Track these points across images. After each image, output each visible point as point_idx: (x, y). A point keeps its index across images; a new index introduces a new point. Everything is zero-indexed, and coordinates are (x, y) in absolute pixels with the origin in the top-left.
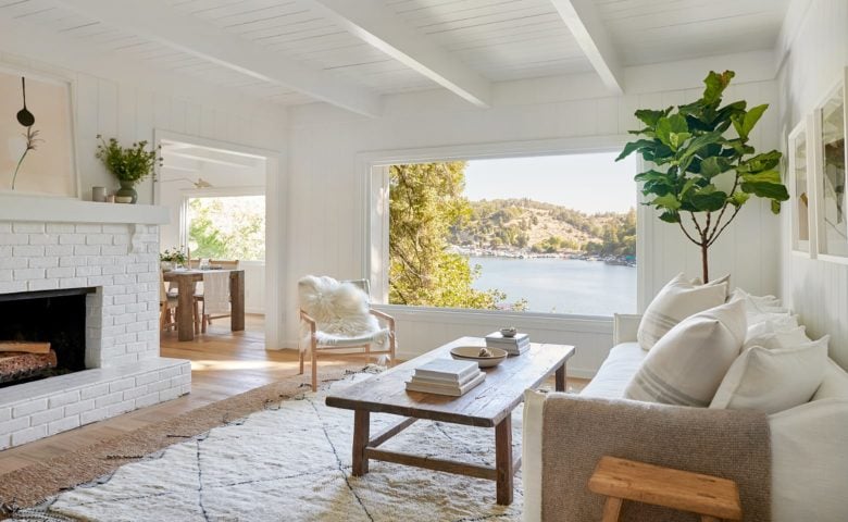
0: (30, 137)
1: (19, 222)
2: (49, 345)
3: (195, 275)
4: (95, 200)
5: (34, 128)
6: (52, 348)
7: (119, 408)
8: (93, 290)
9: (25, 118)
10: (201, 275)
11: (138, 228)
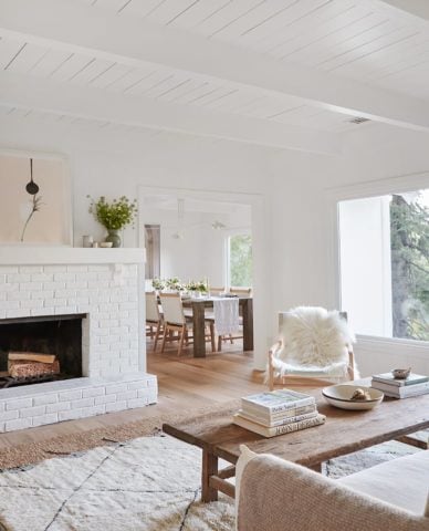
0: (35, 202)
1: (23, 265)
2: (53, 357)
3: (206, 302)
4: (84, 246)
5: (38, 195)
6: (56, 360)
7: (91, 412)
8: (84, 316)
9: (32, 188)
10: (211, 302)
11: (118, 267)
